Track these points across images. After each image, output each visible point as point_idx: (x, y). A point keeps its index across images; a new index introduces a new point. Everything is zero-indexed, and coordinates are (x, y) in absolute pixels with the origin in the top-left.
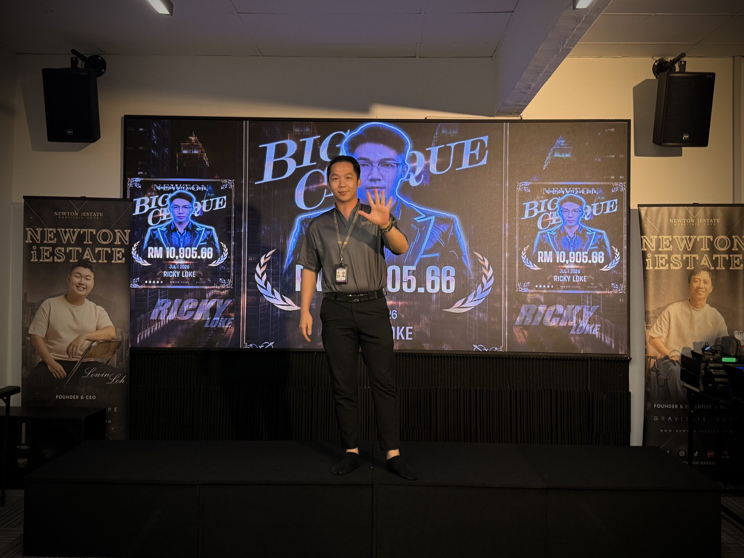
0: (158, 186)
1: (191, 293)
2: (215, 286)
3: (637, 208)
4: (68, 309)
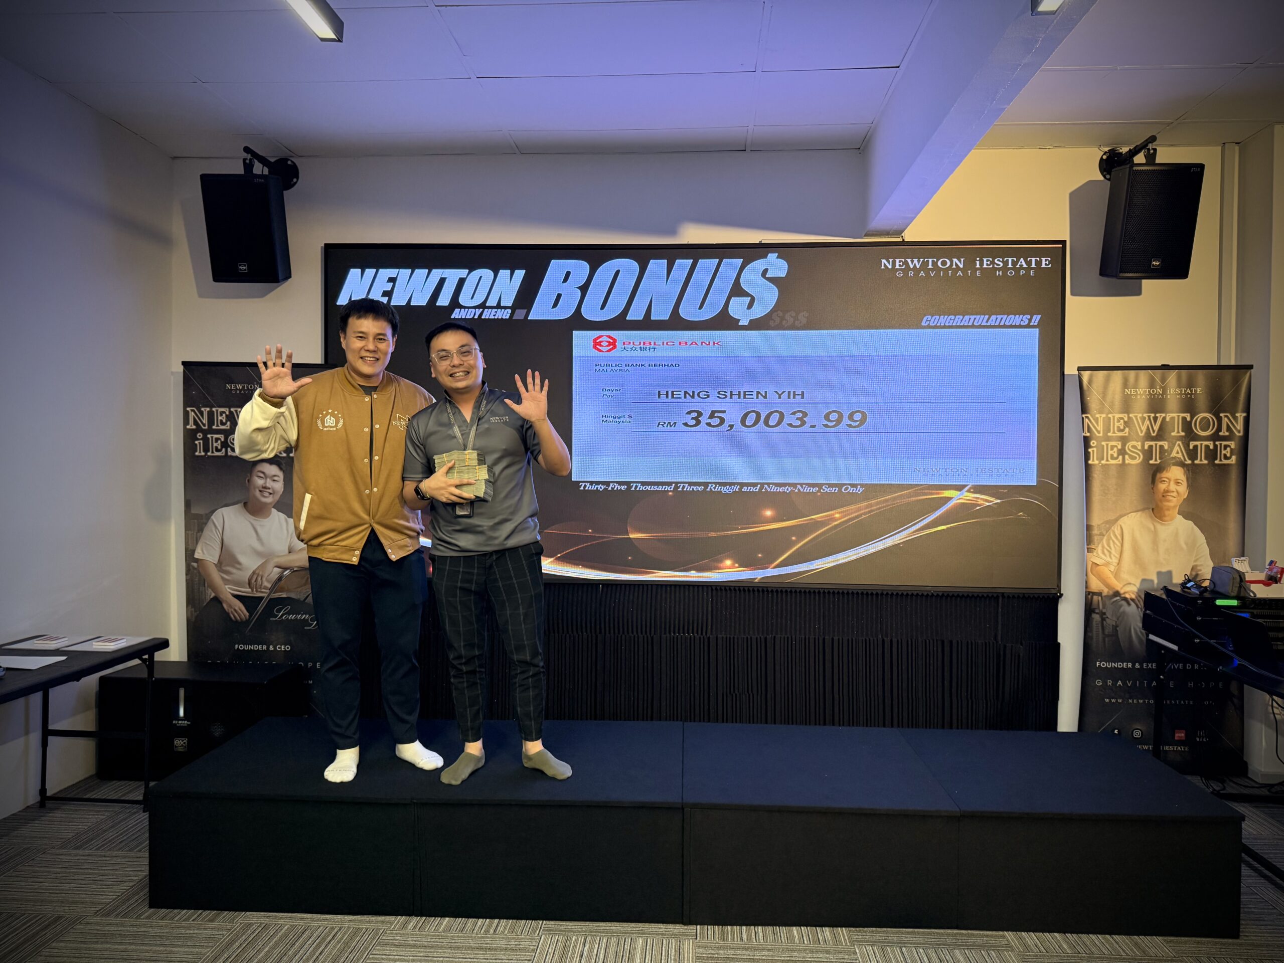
3: (1077, 373)
4: (248, 523)
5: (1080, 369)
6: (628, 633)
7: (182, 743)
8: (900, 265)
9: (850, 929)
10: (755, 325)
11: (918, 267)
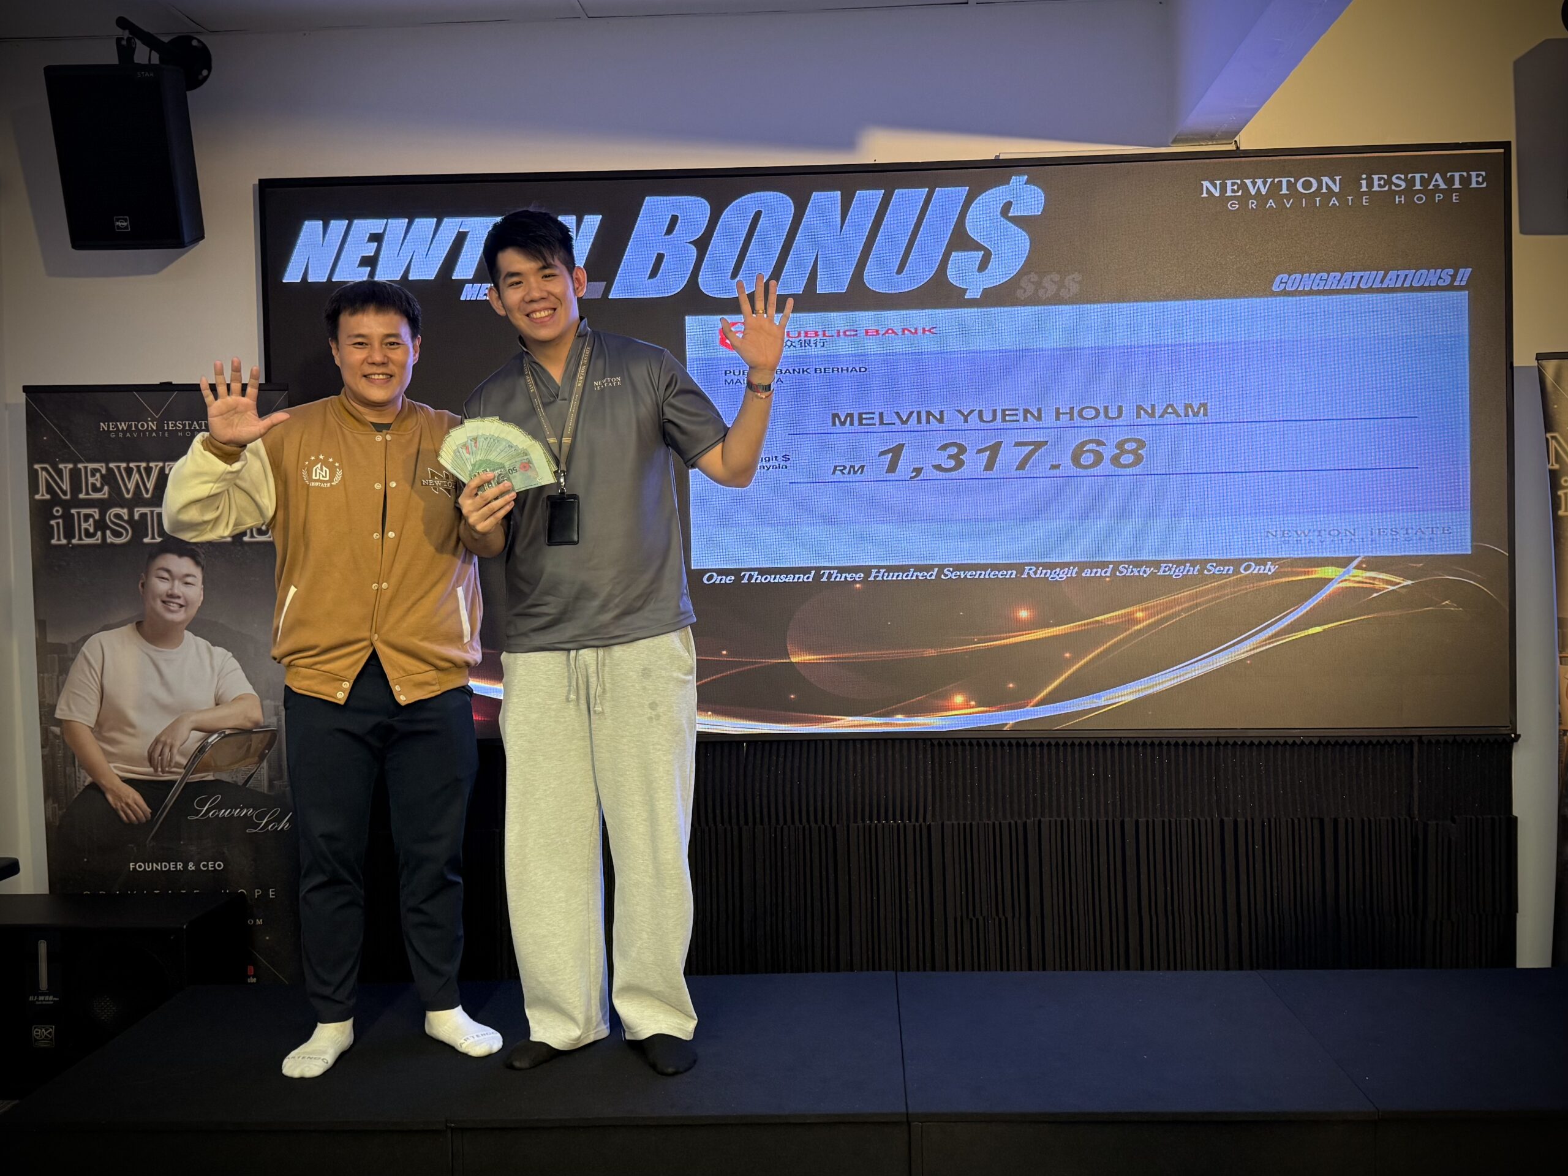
3: (1535, 363)
4: (147, 658)
5: (1540, 357)
6: (793, 822)
7: (45, 1033)
8: (1233, 191)
10: (994, 297)
11: (1264, 193)
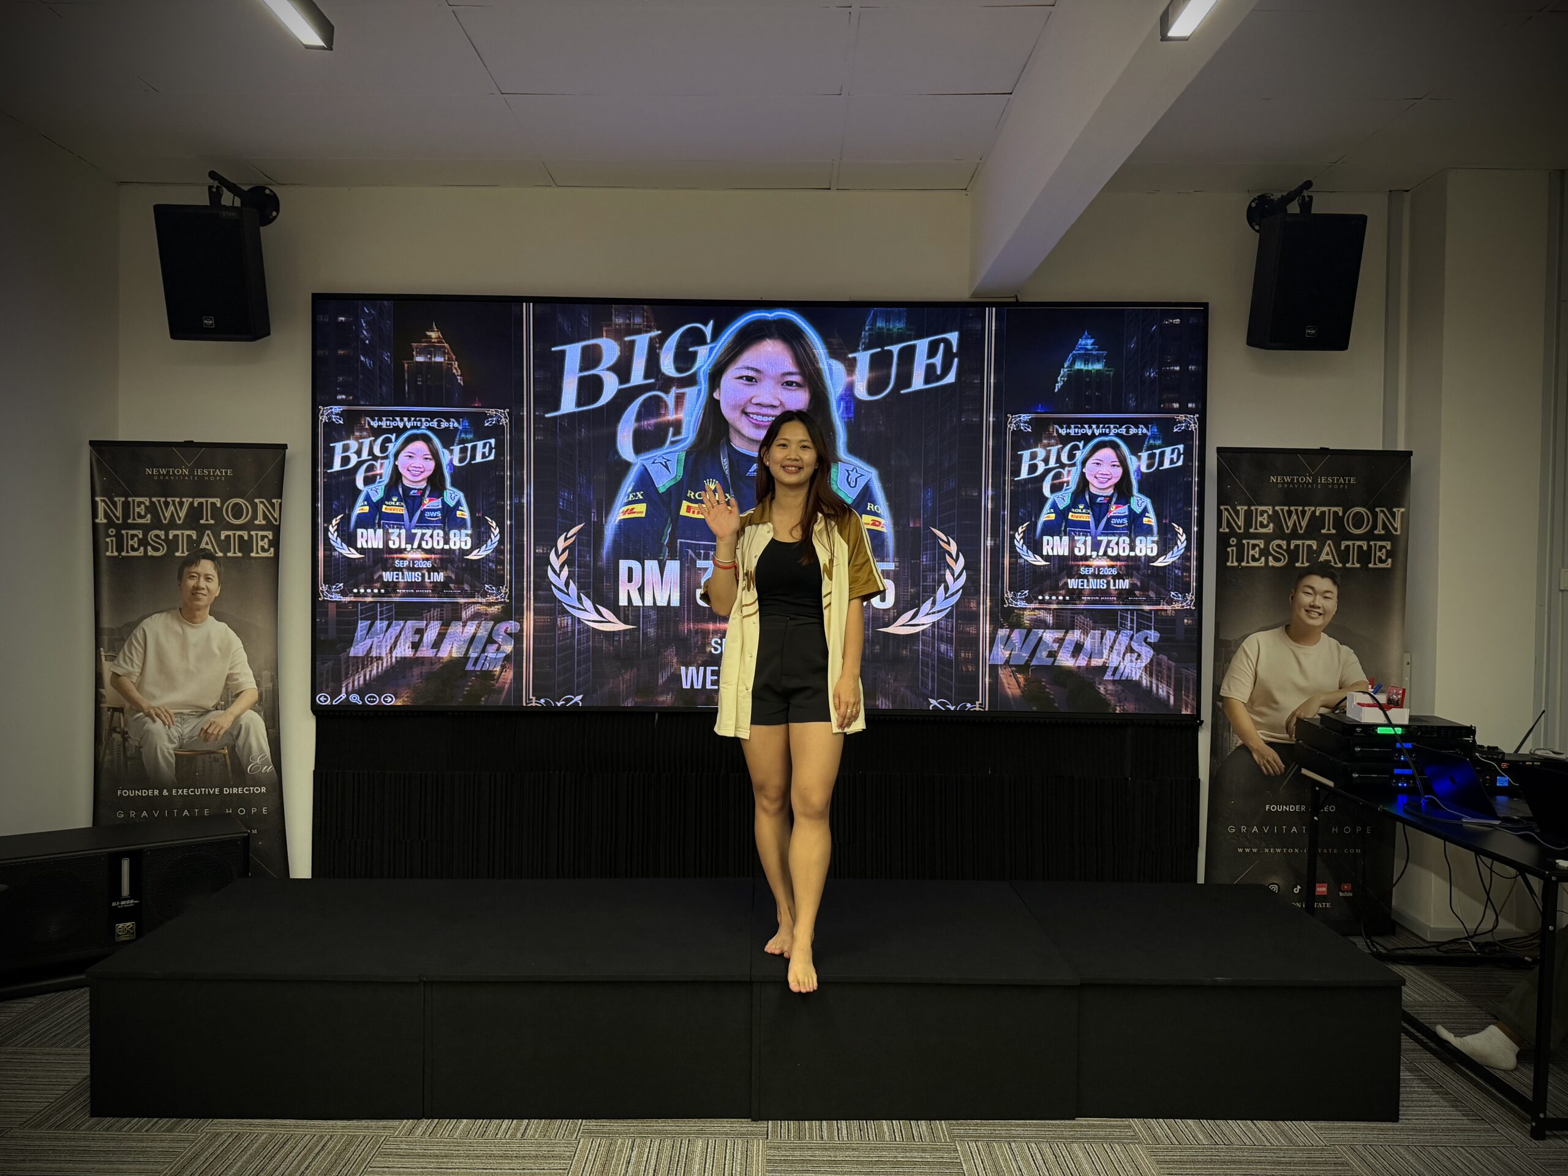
0: (374, 420)
1: (434, 609)
2: (478, 598)
9: (950, 1122)
